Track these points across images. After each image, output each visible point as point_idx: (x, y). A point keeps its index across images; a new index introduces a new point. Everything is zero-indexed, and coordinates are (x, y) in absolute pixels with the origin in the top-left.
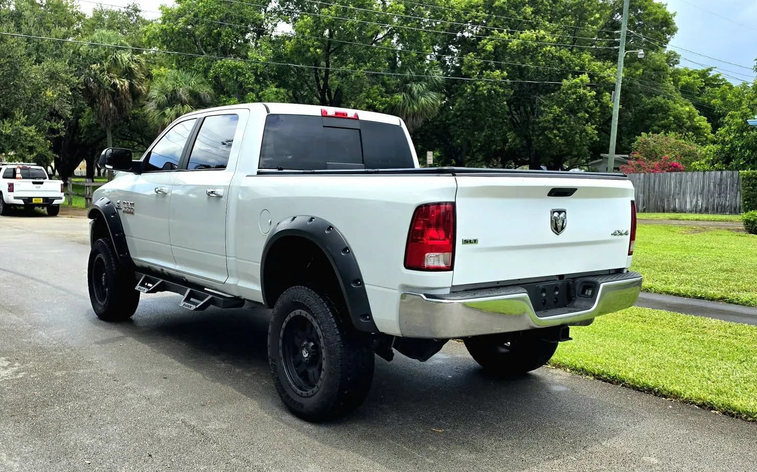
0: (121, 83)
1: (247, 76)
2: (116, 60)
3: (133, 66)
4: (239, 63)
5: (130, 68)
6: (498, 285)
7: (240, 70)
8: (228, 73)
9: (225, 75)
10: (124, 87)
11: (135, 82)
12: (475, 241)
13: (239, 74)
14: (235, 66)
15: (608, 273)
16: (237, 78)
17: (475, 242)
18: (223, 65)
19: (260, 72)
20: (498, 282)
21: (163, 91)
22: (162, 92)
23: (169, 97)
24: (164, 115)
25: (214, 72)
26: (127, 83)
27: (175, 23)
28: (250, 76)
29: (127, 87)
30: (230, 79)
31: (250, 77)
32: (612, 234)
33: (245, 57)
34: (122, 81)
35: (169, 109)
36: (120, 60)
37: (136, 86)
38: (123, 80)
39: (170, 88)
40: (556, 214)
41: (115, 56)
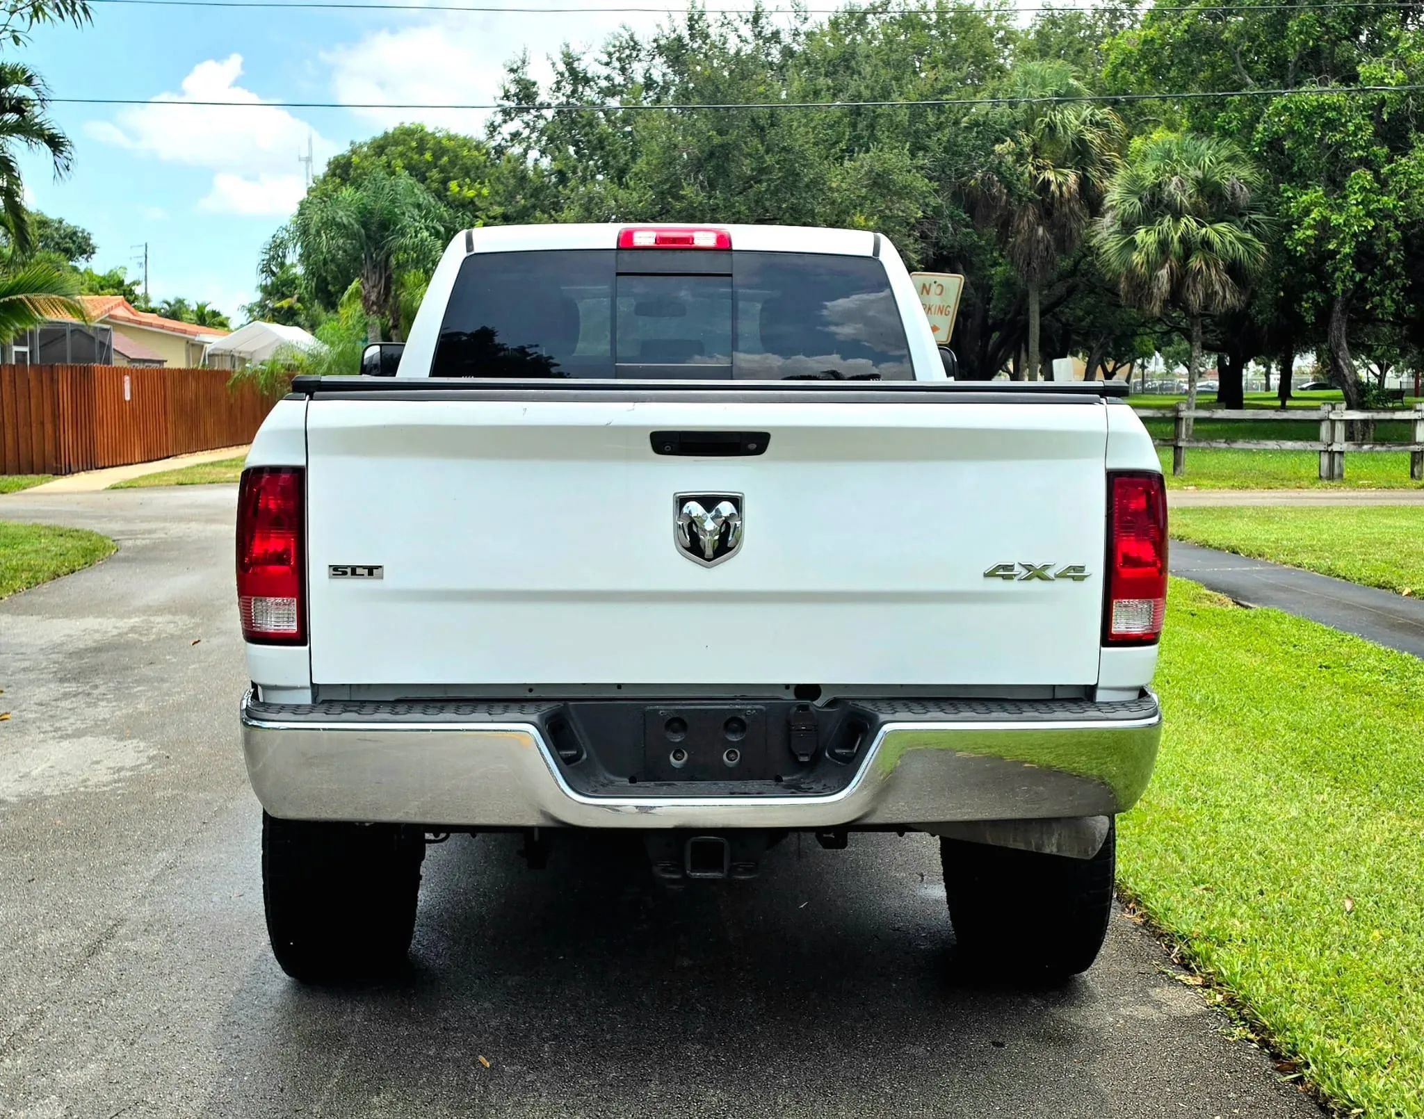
0: (1060, 179)
1: (1351, 127)
2: (1051, 127)
3: (1088, 136)
4: (1333, 94)
5: (1082, 141)
6: (529, 695)
7: (1331, 114)
8: (1299, 125)
9: (1291, 131)
10: (1064, 188)
11: (1093, 173)
12: (371, 570)
13: (1330, 125)
14: (1318, 107)
15: (1048, 696)
16: (1323, 136)
17: (371, 573)
18: (1285, 108)
19: (1389, 114)
20: (531, 688)
21: (1135, 187)
22: (1130, 192)
23: (1145, 200)
24: (1132, 245)
25: (1265, 129)
26: (1072, 178)
27: (1175, 20)
28: (1359, 128)
29: (1075, 187)
30: (1307, 141)
31: (1361, 129)
32: (986, 575)
33: (1350, 77)
34: (1062, 174)
35: (1142, 231)
36: (1059, 124)
37: (1096, 181)
38: (1065, 171)
39: (1150, 179)
40: (695, 509)
41: (1051, 118)
